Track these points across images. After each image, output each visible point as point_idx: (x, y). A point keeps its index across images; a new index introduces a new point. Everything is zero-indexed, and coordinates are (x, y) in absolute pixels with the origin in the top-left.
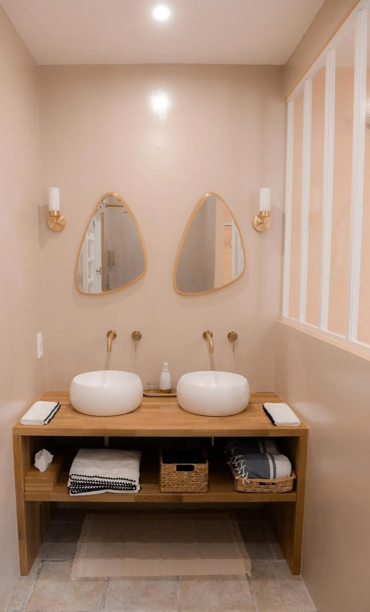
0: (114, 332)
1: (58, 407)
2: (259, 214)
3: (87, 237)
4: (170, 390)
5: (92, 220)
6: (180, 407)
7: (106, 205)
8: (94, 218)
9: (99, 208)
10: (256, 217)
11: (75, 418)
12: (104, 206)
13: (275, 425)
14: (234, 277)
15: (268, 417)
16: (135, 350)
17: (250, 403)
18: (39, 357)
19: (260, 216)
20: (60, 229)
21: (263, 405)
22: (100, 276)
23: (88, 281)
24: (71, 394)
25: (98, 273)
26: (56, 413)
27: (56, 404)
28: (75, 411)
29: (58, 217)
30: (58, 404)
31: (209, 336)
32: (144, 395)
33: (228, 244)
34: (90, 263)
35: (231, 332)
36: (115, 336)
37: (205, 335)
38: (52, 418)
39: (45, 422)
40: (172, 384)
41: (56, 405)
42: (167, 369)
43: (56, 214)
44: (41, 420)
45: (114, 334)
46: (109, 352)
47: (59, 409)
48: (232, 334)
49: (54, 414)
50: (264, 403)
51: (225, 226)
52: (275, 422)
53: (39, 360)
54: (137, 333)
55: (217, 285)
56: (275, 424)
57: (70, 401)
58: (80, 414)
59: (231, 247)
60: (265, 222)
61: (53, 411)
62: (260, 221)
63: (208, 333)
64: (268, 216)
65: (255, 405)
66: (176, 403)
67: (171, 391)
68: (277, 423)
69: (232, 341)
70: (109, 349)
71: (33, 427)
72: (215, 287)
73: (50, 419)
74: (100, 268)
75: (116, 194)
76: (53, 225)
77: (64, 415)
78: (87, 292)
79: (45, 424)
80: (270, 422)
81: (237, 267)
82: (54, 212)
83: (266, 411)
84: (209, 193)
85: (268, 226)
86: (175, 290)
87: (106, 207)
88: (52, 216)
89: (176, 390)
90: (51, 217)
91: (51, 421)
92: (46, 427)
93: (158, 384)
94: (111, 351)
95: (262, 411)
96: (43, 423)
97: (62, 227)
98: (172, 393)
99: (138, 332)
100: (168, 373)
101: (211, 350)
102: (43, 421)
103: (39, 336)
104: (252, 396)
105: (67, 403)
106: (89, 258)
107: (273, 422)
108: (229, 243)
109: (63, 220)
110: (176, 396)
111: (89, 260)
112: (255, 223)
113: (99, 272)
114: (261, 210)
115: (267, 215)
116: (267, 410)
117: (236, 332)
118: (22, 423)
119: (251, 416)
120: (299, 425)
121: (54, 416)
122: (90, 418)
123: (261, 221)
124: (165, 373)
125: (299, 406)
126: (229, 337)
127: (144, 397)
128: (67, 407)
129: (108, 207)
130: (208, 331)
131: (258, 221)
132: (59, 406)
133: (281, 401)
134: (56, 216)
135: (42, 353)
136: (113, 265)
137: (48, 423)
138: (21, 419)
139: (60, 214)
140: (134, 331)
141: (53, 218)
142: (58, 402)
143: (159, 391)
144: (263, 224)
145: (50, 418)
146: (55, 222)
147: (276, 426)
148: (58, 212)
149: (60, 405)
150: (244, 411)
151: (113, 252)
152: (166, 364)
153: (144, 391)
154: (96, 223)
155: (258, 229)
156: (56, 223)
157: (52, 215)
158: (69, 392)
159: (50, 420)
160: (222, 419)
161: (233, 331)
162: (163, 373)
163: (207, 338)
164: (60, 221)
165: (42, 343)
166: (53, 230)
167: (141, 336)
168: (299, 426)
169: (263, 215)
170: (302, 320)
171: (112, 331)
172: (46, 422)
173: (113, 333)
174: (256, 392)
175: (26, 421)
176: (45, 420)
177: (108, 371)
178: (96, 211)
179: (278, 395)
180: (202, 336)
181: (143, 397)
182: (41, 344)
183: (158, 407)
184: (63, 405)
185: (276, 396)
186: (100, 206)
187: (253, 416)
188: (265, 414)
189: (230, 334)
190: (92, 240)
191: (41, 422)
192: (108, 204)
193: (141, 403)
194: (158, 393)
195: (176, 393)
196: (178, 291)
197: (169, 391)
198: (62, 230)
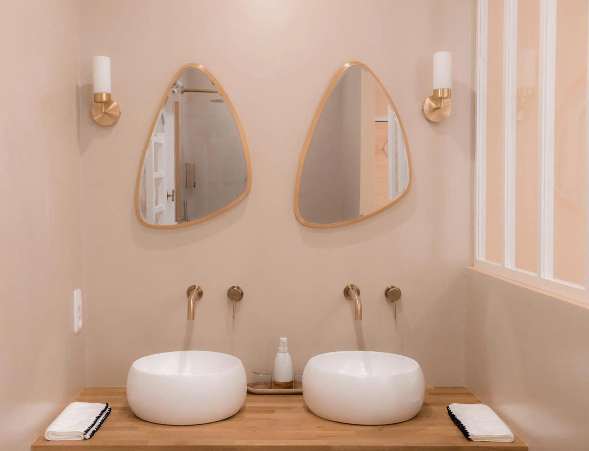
0: (199, 288)
1: (107, 411)
2: (432, 94)
3: (153, 139)
4: (292, 382)
5: (160, 115)
6: (309, 411)
7: (183, 90)
8: (163, 111)
9: (170, 94)
10: (428, 99)
11: (135, 429)
12: (178, 91)
13: (469, 440)
14: (391, 198)
15: (456, 427)
16: (234, 317)
17: (425, 404)
18: (76, 330)
19: (435, 98)
20: (111, 122)
21: (448, 407)
22: (173, 204)
23: (154, 209)
24: (128, 390)
25: (170, 198)
26: (103, 421)
27: (103, 406)
28: (136, 417)
29: (108, 103)
30: (107, 407)
31: (353, 293)
32: (249, 392)
33: (382, 151)
34: (158, 181)
35: (390, 287)
36: (200, 294)
37: (347, 292)
38: (97, 429)
39: (85, 435)
40: (295, 374)
41: (103, 409)
42: (287, 348)
43: (104, 98)
44: (79, 432)
45: (199, 291)
46: (190, 319)
47: (108, 414)
48: (392, 289)
49: (100, 423)
50: (450, 404)
51: (376, 122)
52: (469, 434)
53: (76, 334)
54: (235, 288)
55: (364, 210)
56: (469, 437)
57: (127, 403)
58: (144, 423)
59: (387, 156)
60: (442, 107)
61: (98, 417)
62: (434, 105)
63: (352, 288)
64: (447, 96)
65: (433, 408)
66: (301, 405)
67: (294, 384)
68: (473, 435)
69: (392, 301)
70: (191, 315)
71: (66, 444)
72: (361, 214)
73: (94, 430)
74: (173, 192)
75: (200, 67)
76: (100, 116)
77: (117, 424)
78: (153, 222)
79: (85, 439)
80: (460, 434)
81: (397, 184)
82: (101, 94)
83: (452, 417)
84: (351, 63)
85: (448, 113)
86: (298, 220)
87: (182, 93)
88: (97, 102)
89: (301, 384)
90: (96, 104)
91: (95, 434)
92: (88, 443)
93: (271, 374)
94: (193, 319)
95: (447, 416)
96: (82, 438)
97: (115, 119)
98: (295, 388)
99: (238, 288)
100: (288, 354)
101: (358, 315)
102: (81, 433)
103: (77, 294)
104: (429, 392)
105: (121, 405)
106: (156, 173)
107: (466, 434)
108: (383, 149)
109: (116, 108)
110: (301, 394)
111: (155, 175)
112: (426, 108)
113: (172, 197)
114: (435, 87)
115: (445, 96)
116: (455, 414)
117: (398, 286)
118: (47, 438)
119: (428, 425)
120: (512, 440)
121: (99, 426)
122: (159, 429)
123: (437, 105)
124: (282, 354)
125: (510, 409)
126: (386, 294)
127: (249, 394)
128: (122, 411)
129: (185, 93)
130: (352, 286)
131: (430, 106)
132: (108, 409)
133: (478, 402)
134: (104, 102)
135: (80, 324)
136: (194, 186)
137: (91, 436)
138: (45, 431)
139: (112, 98)
140: (232, 286)
141: (100, 104)
142: (107, 404)
143: (273, 384)
144: (439, 110)
145: (94, 428)
146: (103, 111)
147: (472, 441)
148: (108, 95)
149: (110, 409)
150: (416, 417)
151: (194, 165)
152: (284, 339)
153: (248, 385)
154: (166, 119)
155: (432, 118)
156: (105, 113)
157: (99, 100)
158: (125, 388)
159: (94, 432)
160: (380, 430)
161: (392, 285)
162: (278, 353)
163: (350, 296)
164: (110, 110)
165: (81, 307)
166: (100, 125)
167: (242, 294)
168: (512, 442)
169: (440, 95)
170: (510, 264)
171: (195, 286)
172: (88, 436)
173: (197, 290)
174: (435, 387)
175: (53, 433)
176: (86, 432)
177: (189, 352)
178: (166, 100)
179: (472, 392)
180: (343, 293)
181: (247, 395)
182: (79, 308)
183: (272, 410)
184: (116, 408)
185: (470, 394)
186: (173, 92)
187: (431, 425)
188: (451, 422)
189: (389, 289)
190: (161, 145)
191: (78, 436)
192: (185, 88)
193: (244, 404)
194: (271, 388)
195: (301, 388)
196: (303, 221)
197: (289, 385)
198: (115, 123)
